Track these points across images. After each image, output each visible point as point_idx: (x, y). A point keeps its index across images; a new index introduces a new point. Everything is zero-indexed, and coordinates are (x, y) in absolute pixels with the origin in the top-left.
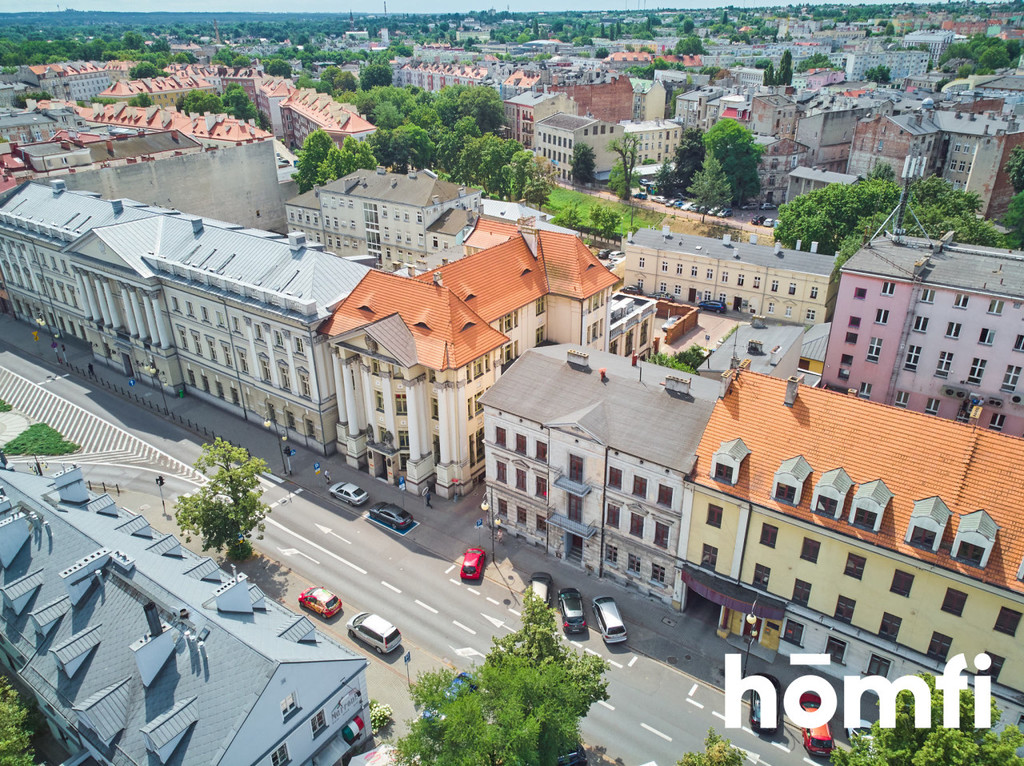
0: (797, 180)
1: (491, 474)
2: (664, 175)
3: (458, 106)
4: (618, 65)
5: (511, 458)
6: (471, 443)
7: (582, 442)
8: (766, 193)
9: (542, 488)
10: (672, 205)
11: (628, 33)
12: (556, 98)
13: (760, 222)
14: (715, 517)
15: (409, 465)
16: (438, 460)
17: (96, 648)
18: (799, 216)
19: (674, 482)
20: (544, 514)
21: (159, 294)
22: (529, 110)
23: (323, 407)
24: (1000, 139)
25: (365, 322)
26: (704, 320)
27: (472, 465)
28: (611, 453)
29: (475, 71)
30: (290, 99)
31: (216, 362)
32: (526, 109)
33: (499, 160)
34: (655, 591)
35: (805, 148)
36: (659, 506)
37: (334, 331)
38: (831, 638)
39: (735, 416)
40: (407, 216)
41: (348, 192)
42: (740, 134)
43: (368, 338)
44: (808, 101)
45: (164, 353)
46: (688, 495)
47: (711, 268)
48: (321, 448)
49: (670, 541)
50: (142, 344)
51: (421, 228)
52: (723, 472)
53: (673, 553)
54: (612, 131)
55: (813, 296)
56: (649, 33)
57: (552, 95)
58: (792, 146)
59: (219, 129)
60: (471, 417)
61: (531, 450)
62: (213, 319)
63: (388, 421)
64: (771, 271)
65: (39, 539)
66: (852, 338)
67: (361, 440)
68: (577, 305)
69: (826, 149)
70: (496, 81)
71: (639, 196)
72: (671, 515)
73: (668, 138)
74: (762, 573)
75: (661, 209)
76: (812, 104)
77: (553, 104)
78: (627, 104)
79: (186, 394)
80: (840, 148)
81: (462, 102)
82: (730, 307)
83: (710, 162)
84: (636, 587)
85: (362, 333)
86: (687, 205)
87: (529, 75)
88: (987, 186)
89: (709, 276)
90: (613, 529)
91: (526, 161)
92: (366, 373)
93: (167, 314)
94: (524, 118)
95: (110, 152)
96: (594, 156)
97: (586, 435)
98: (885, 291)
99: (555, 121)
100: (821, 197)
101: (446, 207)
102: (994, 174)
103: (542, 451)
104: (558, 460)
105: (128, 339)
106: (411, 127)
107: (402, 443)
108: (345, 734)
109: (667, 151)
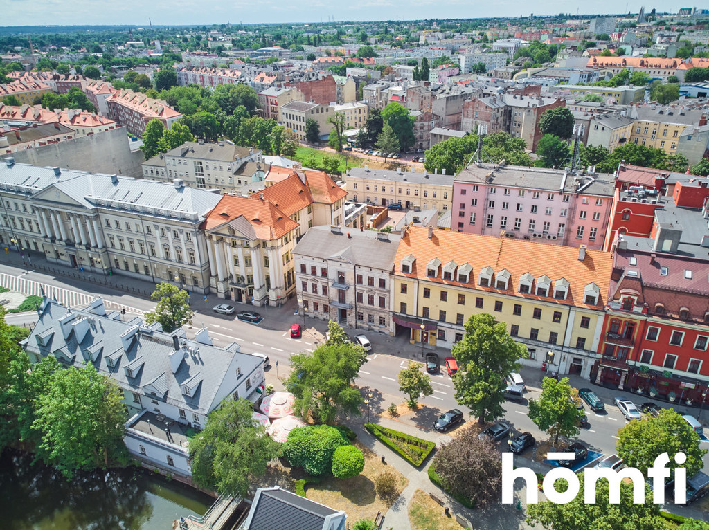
0: (435, 135)
1: (299, 288)
2: (361, 136)
3: (228, 98)
4: (323, 65)
5: (309, 278)
6: (285, 278)
7: (343, 264)
8: (419, 143)
9: (325, 290)
10: (367, 153)
11: (325, 41)
12: (291, 91)
13: (416, 160)
14: (404, 289)
15: (255, 292)
16: (269, 288)
17: (143, 365)
18: (435, 156)
19: (385, 276)
20: (327, 303)
21: (97, 217)
22: (274, 99)
23: (203, 269)
24: (534, 109)
25: (225, 221)
26: (391, 214)
27: (286, 289)
28: (357, 268)
29: (233, 73)
30: (114, 96)
31: (134, 253)
32: (272, 98)
33: (264, 131)
34: (382, 330)
35: (438, 117)
36: (381, 289)
37: (208, 227)
38: (456, 334)
39: (409, 245)
40: (221, 168)
41: (184, 155)
42: (401, 111)
43: (230, 228)
44: (437, 89)
45: (100, 251)
46: (392, 281)
47: (392, 186)
48: (202, 291)
49: (386, 305)
50: (84, 248)
51: (231, 174)
52: (405, 268)
53: (388, 310)
54: (327, 111)
55: (445, 197)
56: (339, 42)
57: (287, 90)
58: (429, 117)
59: (77, 119)
60: (284, 264)
61: (319, 273)
62: (133, 228)
63: (242, 270)
64: (423, 186)
65: (95, 328)
66: (462, 214)
67: (225, 283)
68: (329, 207)
69: (449, 117)
70: (247, 79)
71: (347, 149)
72: (386, 292)
73: (360, 113)
74: (426, 310)
75: (361, 156)
76: (440, 91)
77: (289, 94)
78: (333, 92)
79: (114, 274)
80: (456, 116)
81: (232, 96)
82: (404, 207)
83: (386, 128)
84: (373, 330)
85: (227, 225)
86: (375, 153)
87: (269, 75)
88: (531, 134)
89: (392, 191)
90: (360, 304)
91: (280, 132)
92: (228, 247)
93: (101, 229)
94: (272, 104)
95: (18, 138)
96: (318, 126)
97: (345, 261)
98: (474, 190)
99: (292, 106)
100: (446, 145)
101: (244, 160)
102: (534, 128)
103: (324, 273)
104: (332, 275)
105: (74, 246)
106: (205, 113)
107: (249, 282)
108: (257, 391)
109: (360, 121)
